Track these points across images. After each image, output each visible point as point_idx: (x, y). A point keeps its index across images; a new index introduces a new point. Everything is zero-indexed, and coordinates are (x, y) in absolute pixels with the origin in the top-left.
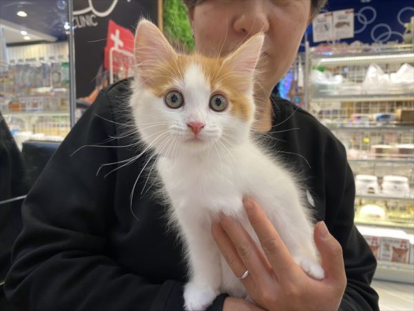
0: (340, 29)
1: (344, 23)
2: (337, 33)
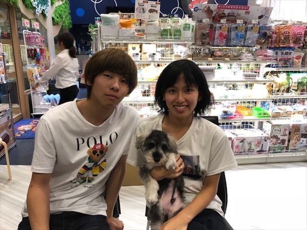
0: (151, 14)
1: (154, 11)
2: (150, 16)
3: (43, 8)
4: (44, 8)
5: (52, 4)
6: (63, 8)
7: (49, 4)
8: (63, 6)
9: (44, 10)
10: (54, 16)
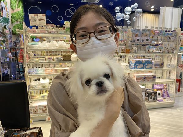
0: (41, 22)
1: (42, 19)
3: (4, 24)
4: (6, 25)
5: (12, 23)
6: (20, 26)
7: (10, 22)
8: (20, 24)
9: (5, 25)
10: (13, 29)
